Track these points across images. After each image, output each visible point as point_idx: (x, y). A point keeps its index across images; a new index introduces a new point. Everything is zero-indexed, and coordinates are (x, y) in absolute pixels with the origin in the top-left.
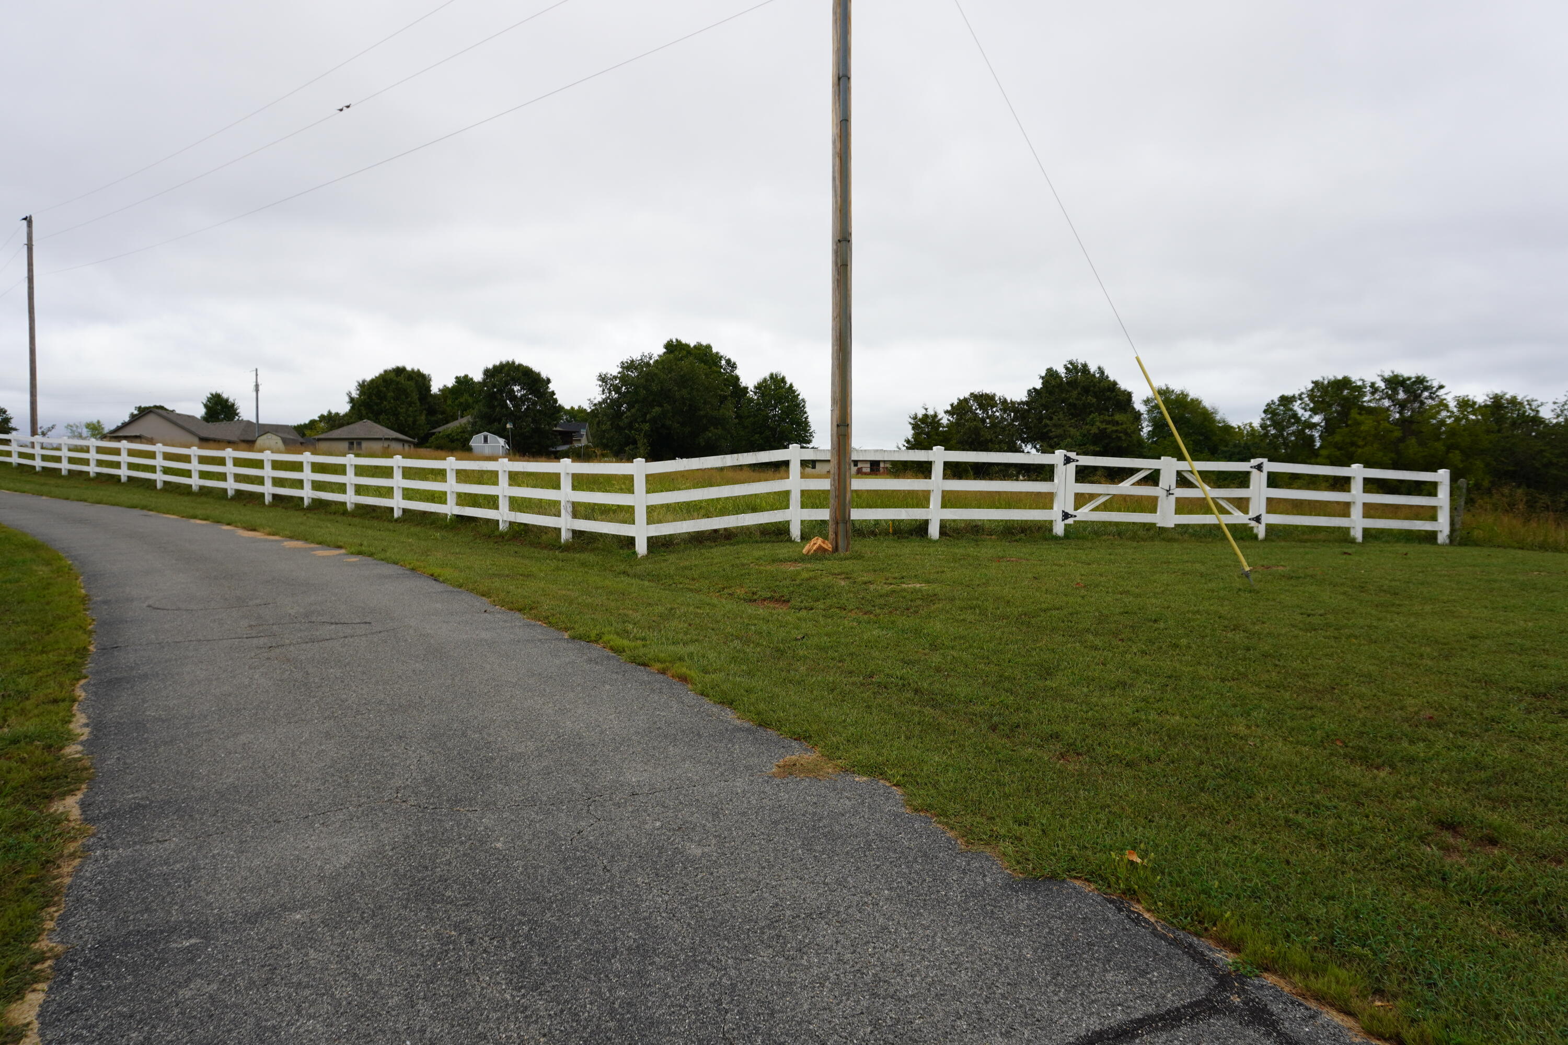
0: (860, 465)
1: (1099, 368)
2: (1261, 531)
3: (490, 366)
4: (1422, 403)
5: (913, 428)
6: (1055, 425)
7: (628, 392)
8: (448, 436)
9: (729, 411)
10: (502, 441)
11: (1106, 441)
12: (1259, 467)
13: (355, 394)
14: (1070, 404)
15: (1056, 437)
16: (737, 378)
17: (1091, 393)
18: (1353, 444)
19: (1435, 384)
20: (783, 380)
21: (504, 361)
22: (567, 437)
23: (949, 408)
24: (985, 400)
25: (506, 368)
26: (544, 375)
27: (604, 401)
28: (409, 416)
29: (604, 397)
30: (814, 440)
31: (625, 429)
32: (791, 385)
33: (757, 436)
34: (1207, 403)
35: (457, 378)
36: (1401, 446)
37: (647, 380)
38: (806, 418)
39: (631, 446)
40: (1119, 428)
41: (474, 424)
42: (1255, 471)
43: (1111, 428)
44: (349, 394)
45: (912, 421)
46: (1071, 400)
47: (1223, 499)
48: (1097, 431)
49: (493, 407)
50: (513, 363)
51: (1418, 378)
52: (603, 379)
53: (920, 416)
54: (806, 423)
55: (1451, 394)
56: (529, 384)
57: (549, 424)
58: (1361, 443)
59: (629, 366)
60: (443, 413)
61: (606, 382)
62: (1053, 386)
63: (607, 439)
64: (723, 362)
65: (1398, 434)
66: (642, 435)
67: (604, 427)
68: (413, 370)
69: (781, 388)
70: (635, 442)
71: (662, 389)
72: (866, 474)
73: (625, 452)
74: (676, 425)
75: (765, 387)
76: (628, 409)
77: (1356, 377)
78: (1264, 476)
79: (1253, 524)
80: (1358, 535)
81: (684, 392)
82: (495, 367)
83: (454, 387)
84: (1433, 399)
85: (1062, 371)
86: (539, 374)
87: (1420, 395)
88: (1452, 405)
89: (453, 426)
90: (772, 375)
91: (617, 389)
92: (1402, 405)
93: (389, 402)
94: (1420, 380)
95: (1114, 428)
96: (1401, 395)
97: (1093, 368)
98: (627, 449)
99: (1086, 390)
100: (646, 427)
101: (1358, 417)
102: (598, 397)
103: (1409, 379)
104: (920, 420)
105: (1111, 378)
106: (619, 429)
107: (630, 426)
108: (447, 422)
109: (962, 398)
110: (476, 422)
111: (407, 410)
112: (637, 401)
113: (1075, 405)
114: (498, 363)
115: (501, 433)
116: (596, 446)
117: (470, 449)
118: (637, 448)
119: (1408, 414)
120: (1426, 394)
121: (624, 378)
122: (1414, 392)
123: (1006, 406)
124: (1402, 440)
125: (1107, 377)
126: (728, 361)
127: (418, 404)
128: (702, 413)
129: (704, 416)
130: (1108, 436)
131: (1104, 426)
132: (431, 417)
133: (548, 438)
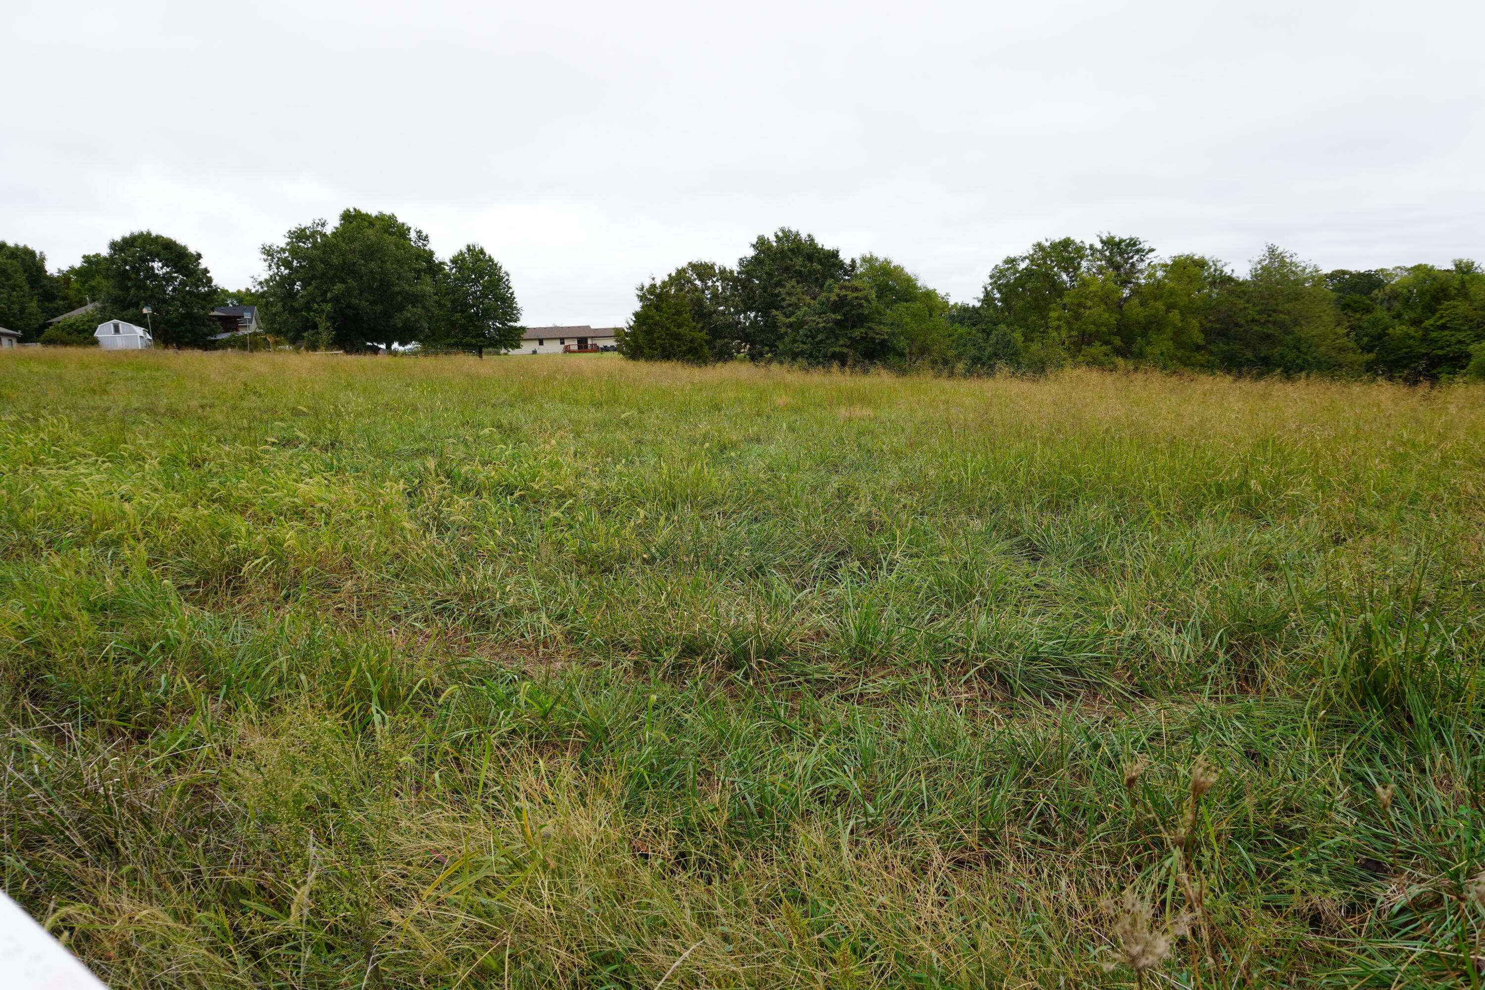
0: (567, 343)
1: (809, 236)
3: (118, 238)
4: (1134, 265)
6: (789, 294)
7: (301, 266)
8: (70, 326)
9: (427, 287)
10: (139, 331)
11: (847, 309)
15: (790, 305)
16: (431, 254)
18: (1080, 305)
19: (1146, 247)
20: (482, 252)
21: (136, 231)
22: (231, 322)
24: (703, 270)
25: (140, 241)
26: (192, 249)
27: (272, 278)
28: (13, 303)
29: (271, 273)
30: (522, 318)
31: (301, 310)
32: (490, 257)
33: (458, 315)
34: (910, 270)
35: (84, 257)
37: (324, 253)
38: (512, 294)
39: (311, 332)
40: (860, 295)
41: (103, 310)
43: (850, 295)
49: (127, 289)
50: (149, 234)
51: (1131, 239)
52: (268, 252)
53: (647, 286)
54: (512, 299)
56: (172, 260)
57: (203, 308)
58: (1089, 303)
59: (299, 235)
60: (64, 298)
61: (272, 255)
62: (775, 253)
63: (280, 324)
64: (413, 235)
65: (1121, 294)
66: (324, 317)
67: (274, 310)
68: (17, 247)
69: (480, 260)
70: (315, 326)
71: (345, 263)
72: (574, 352)
73: (303, 338)
74: (364, 304)
75: (462, 260)
76: (304, 287)
77: (1076, 238)
81: (373, 265)
82: (124, 240)
83: (82, 268)
84: (1145, 261)
85: (773, 239)
86: (185, 248)
87: (1133, 257)
89: (77, 313)
90: (469, 246)
91: (287, 264)
92: (1117, 267)
94: (1133, 243)
95: (855, 295)
96: (1116, 257)
97: (804, 236)
98: (305, 334)
100: (328, 307)
102: (265, 275)
103: (1123, 240)
106: (293, 311)
107: (308, 307)
108: (73, 309)
110: (104, 308)
112: (313, 278)
113: (801, 272)
114: (127, 235)
115: (139, 321)
116: (267, 332)
117: (95, 342)
118: (318, 333)
120: (1138, 256)
121: (294, 251)
122: (1128, 254)
123: (724, 275)
124: (1126, 300)
126: (418, 233)
127: (27, 288)
128: (397, 289)
129: (400, 293)
130: (850, 304)
131: (843, 293)
132: (47, 304)
133: (204, 325)
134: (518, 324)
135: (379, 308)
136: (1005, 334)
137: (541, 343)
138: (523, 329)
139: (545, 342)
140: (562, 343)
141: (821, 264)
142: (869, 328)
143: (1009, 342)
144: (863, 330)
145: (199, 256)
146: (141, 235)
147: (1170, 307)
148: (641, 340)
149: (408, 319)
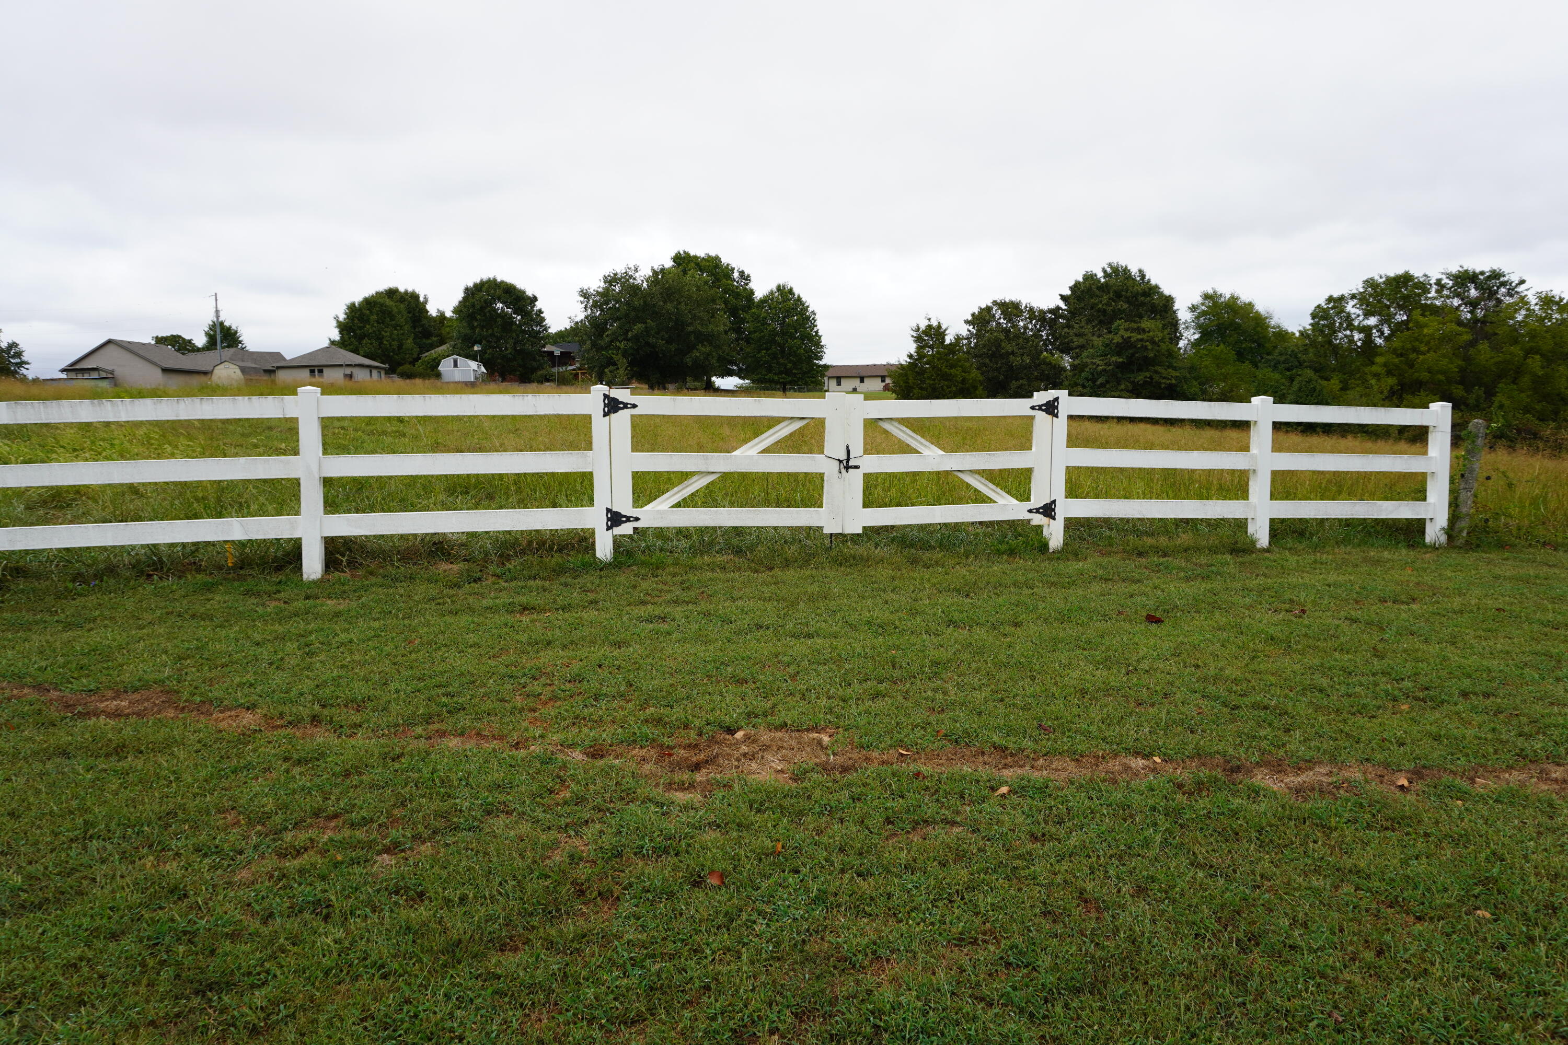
1: (1140, 271)
2: (1055, 534)
3: (471, 284)
4: (1499, 301)
5: (916, 341)
10: (473, 365)
11: (1131, 351)
12: (1051, 408)
13: (342, 317)
14: (1099, 311)
16: (752, 292)
17: (1123, 298)
18: (1415, 350)
19: (1515, 279)
20: (791, 291)
21: (485, 278)
23: (970, 318)
24: (1011, 309)
25: (486, 286)
26: (529, 293)
27: (586, 319)
28: (393, 340)
29: (586, 314)
30: (826, 356)
31: (605, 349)
32: (799, 296)
33: (763, 353)
34: (1261, 307)
36: (1472, 351)
39: (612, 368)
40: (1145, 337)
42: (1041, 416)
43: (1136, 336)
44: (336, 318)
45: (915, 334)
46: (1100, 306)
47: (972, 472)
48: (1120, 340)
50: (495, 280)
51: (1493, 272)
52: (585, 294)
53: (923, 327)
55: (1532, 291)
56: (512, 302)
57: (535, 345)
58: (1423, 348)
59: (612, 279)
61: (588, 299)
62: (1083, 291)
64: (736, 275)
65: (1467, 337)
66: (624, 355)
68: (406, 292)
69: (790, 300)
70: (615, 363)
74: (661, 342)
75: (772, 299)
77: (1417, 273)
78: (1061, 423)
79: (1038, 519)
80: (1261, 534)
81: (669, 306)
82: (475, 285)
84: (1512, 296)
85: (1100, 274)
86: (524, 292)
87: (1496, 292)
88: (1533, 300)
89: (435, 351)
90: (779, 286)
91: (599, 306)
92: (1474, 304)
93: (373, 326)
94: (1496, 275)
95: (1139, 337)
96: (1473, 293)
97: (1134, 270)
98: (607, 370)
99: (1118, 295)
100: (627, 345)
101: (1421, 319)
102: (580, 316)
103: (1482, 273)
104: (924, 332)
105: (1153, 282)
106: (600, 349)
107: (610, 346)
109: (983, 306)
110: (453, 346)
111: (391, 334)
113: (1105, 311)
114: (478, 281)
115: (475, 356)
117: (438, 375)
118: (617, 370)
119: (1480, 313)
120: (1503, 290)
121: (605, 295)
122: (1490, 289)
123: (1033, 314)
124: (1473, 343)
125: (1149, 281)
126: (742, 273)
127: (408, 326)
128: (690, 329)
129: (693, 332)
130: (1133, 346)
131: (1128, 334)
132: (424, 340)
133: (534, 359)
134: (822, 363)
135: (673, 347)
136: (1310, 381)
137: (862, 381)
138: (826, 367)
139: (865, 380)
140: (883, 381)
141: (1128, 302)
142: (1156, 372)
143: (1314, 389)
144: (1148, 374)
145: (535, 299)
146: (489, 281)
147: (1529, 352)
148: (911, 381)
149: (697, 358)
